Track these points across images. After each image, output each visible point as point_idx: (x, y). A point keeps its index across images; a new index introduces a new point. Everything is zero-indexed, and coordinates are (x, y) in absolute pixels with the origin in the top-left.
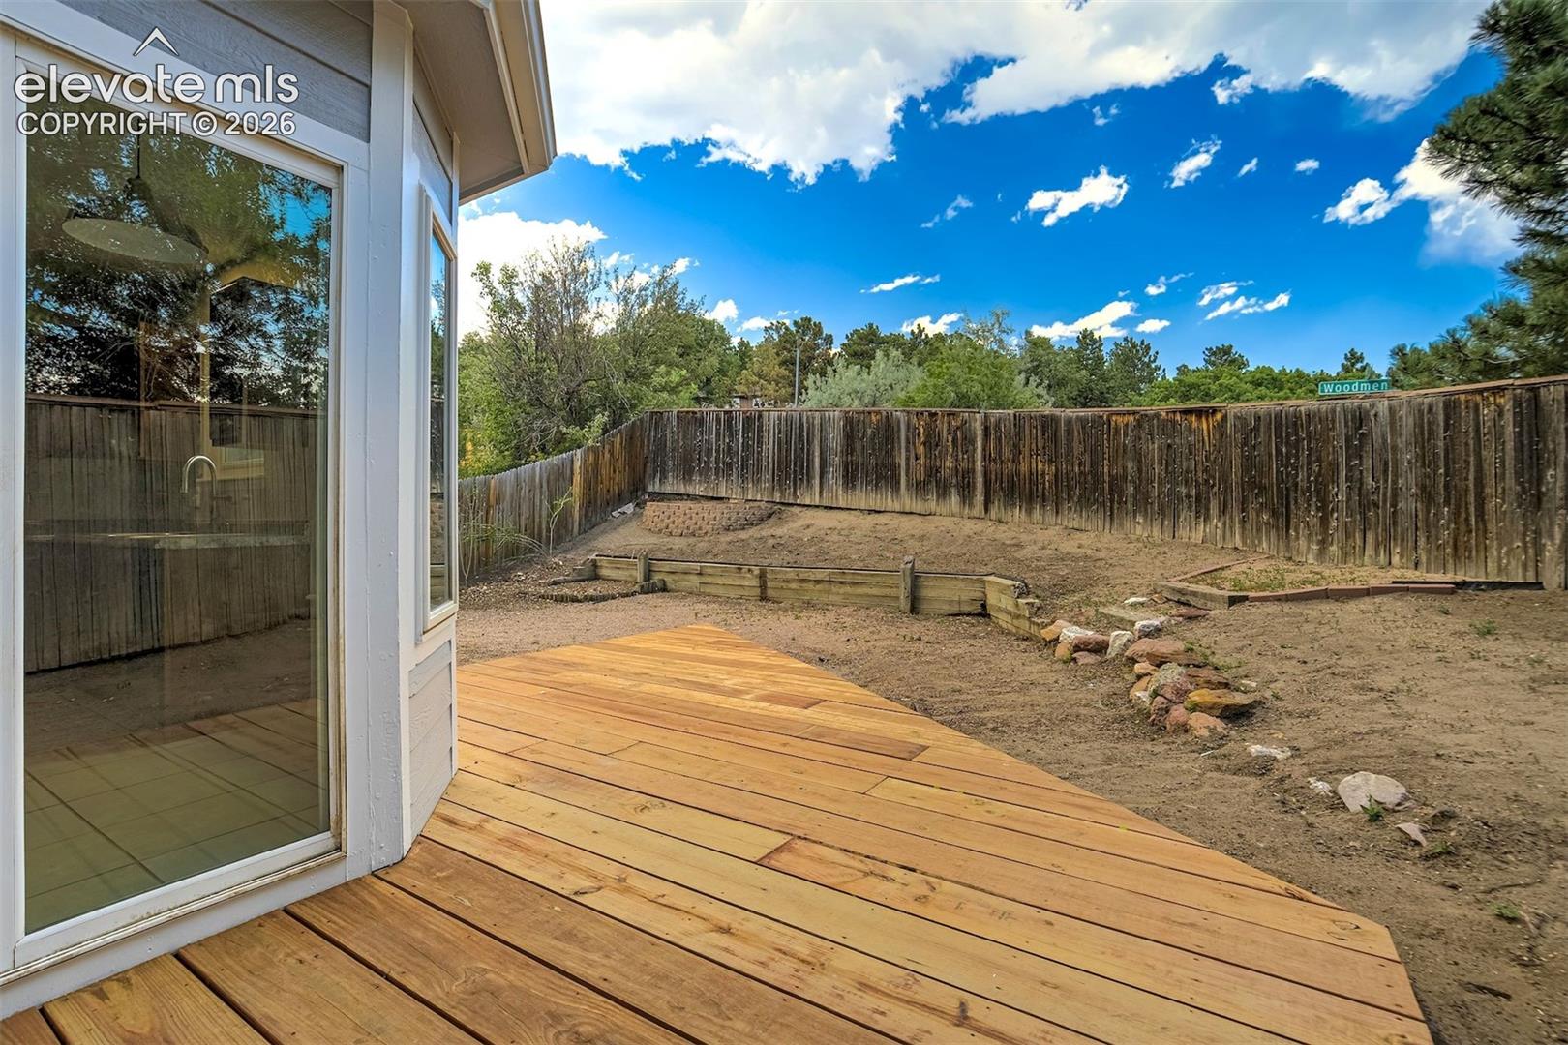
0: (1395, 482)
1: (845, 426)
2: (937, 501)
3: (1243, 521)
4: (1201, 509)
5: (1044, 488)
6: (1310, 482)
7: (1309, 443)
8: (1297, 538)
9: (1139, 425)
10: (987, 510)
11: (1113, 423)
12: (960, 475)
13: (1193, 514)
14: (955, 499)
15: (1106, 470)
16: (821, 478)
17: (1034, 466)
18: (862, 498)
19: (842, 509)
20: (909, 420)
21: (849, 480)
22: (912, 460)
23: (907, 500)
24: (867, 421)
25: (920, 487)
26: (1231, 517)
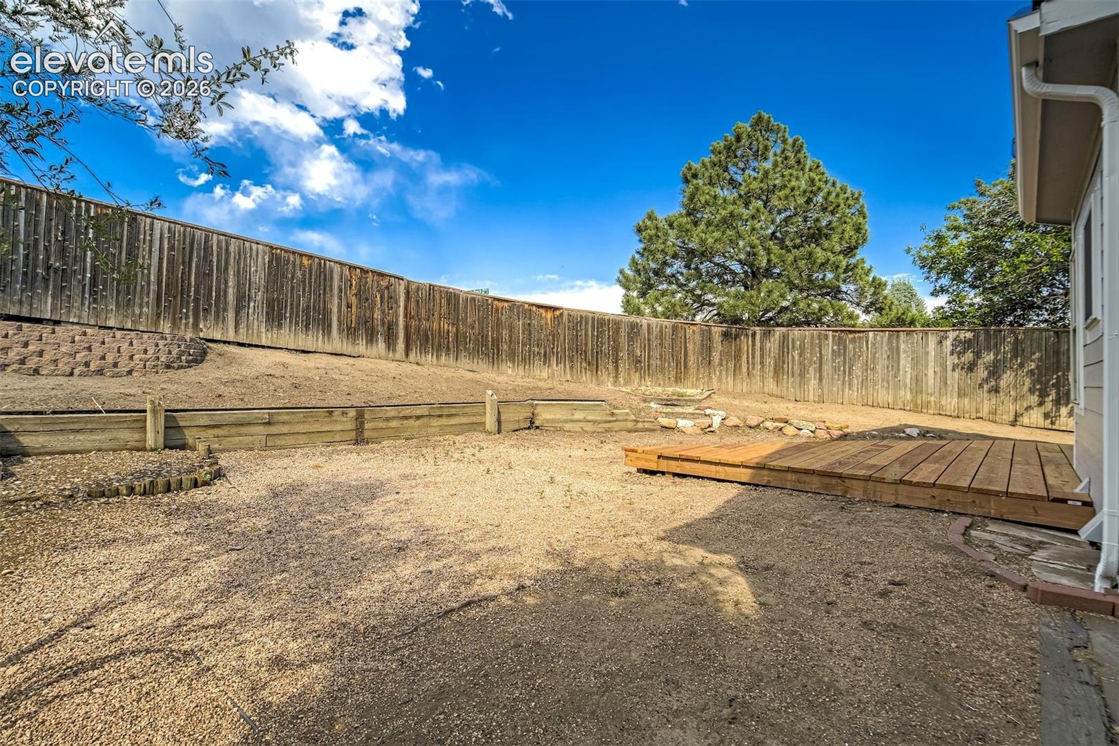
0: (649, 353)
1: (270, 262)
2: (367, 345)
3: (571, 367)
4: (546, 359)
5: (448, 342)
6: (609, 350)
7: (609, 332)
8: (602, 375)
9: (511, 309)
10: (407, 355)
11: (494, 306)
12: (386, 325)
13: (542, 363)
14: (381, 345)
15: (490, 333)
16: (237, 313)
17: (442, 326)
18: (286, 336)
19: (263, 347)
20: (342, 272)
21: (275, 316)
22: (344, 308)
23: (337, 342)
24: (298, 262)
25: (350, 332)
26: (565, 365)
